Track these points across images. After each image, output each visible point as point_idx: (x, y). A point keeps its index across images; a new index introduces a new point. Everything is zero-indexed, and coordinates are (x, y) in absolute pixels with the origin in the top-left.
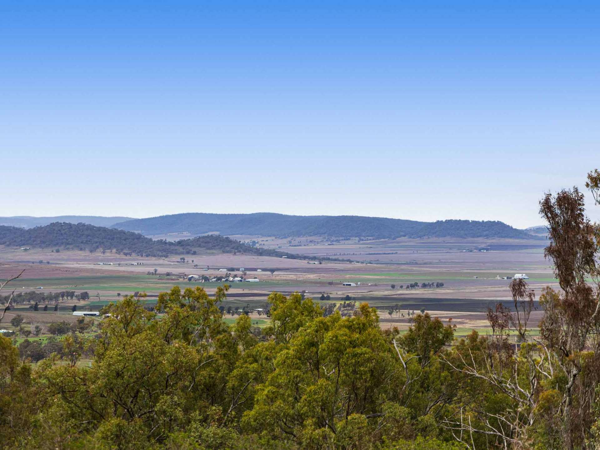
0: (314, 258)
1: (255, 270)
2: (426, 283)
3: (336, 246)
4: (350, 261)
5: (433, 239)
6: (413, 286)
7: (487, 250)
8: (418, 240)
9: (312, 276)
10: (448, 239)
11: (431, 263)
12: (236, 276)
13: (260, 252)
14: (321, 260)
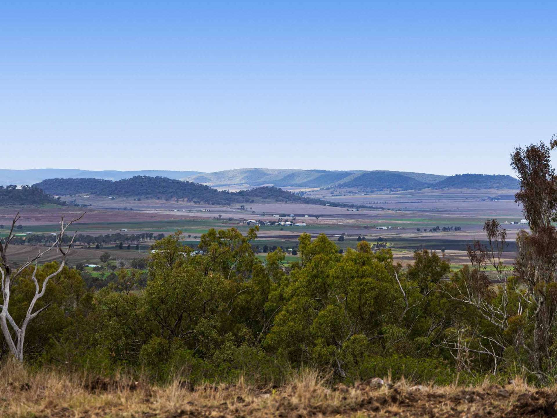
0: (352, 206)
1: (303, 216)
2: (447, 227)
3: (371, 196)
4: (383, 209)
5: (452, 190)
6: (435, 229)
7: (498, 199)
8: (440, 191)
9: (350, 221)
10: (465, 190)
11: (450, 211)
12: (286, 221)
13: (308, 201)
14: (358, 208)
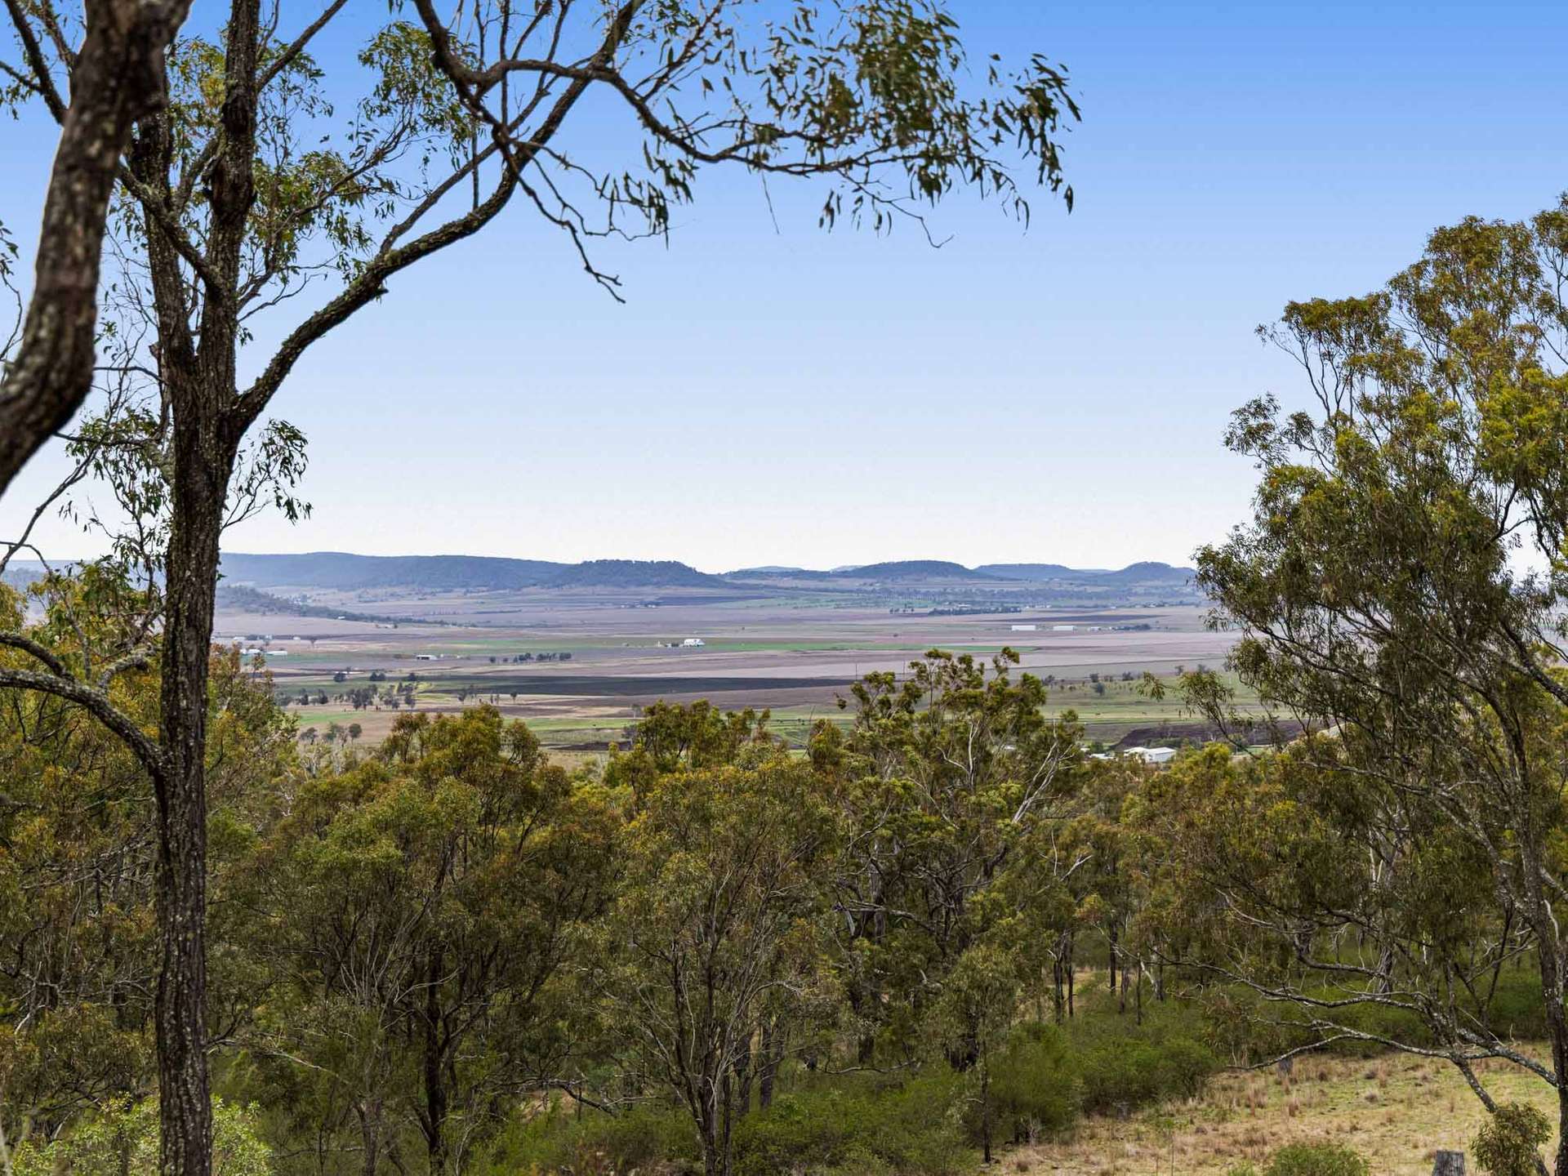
0: (388, 620)
1: (291, 637)
2: (544, 653)
3: (430, 602)
4: (442, 623)
5: (578, 589)
6: (523, 659)
7: (657, 604)
8: (555, 592)
9: (375, 647)
10: (599, 589)
11: (568, 625)
12: (252, 647)
13: (304, 612)
14: (397, 622)
